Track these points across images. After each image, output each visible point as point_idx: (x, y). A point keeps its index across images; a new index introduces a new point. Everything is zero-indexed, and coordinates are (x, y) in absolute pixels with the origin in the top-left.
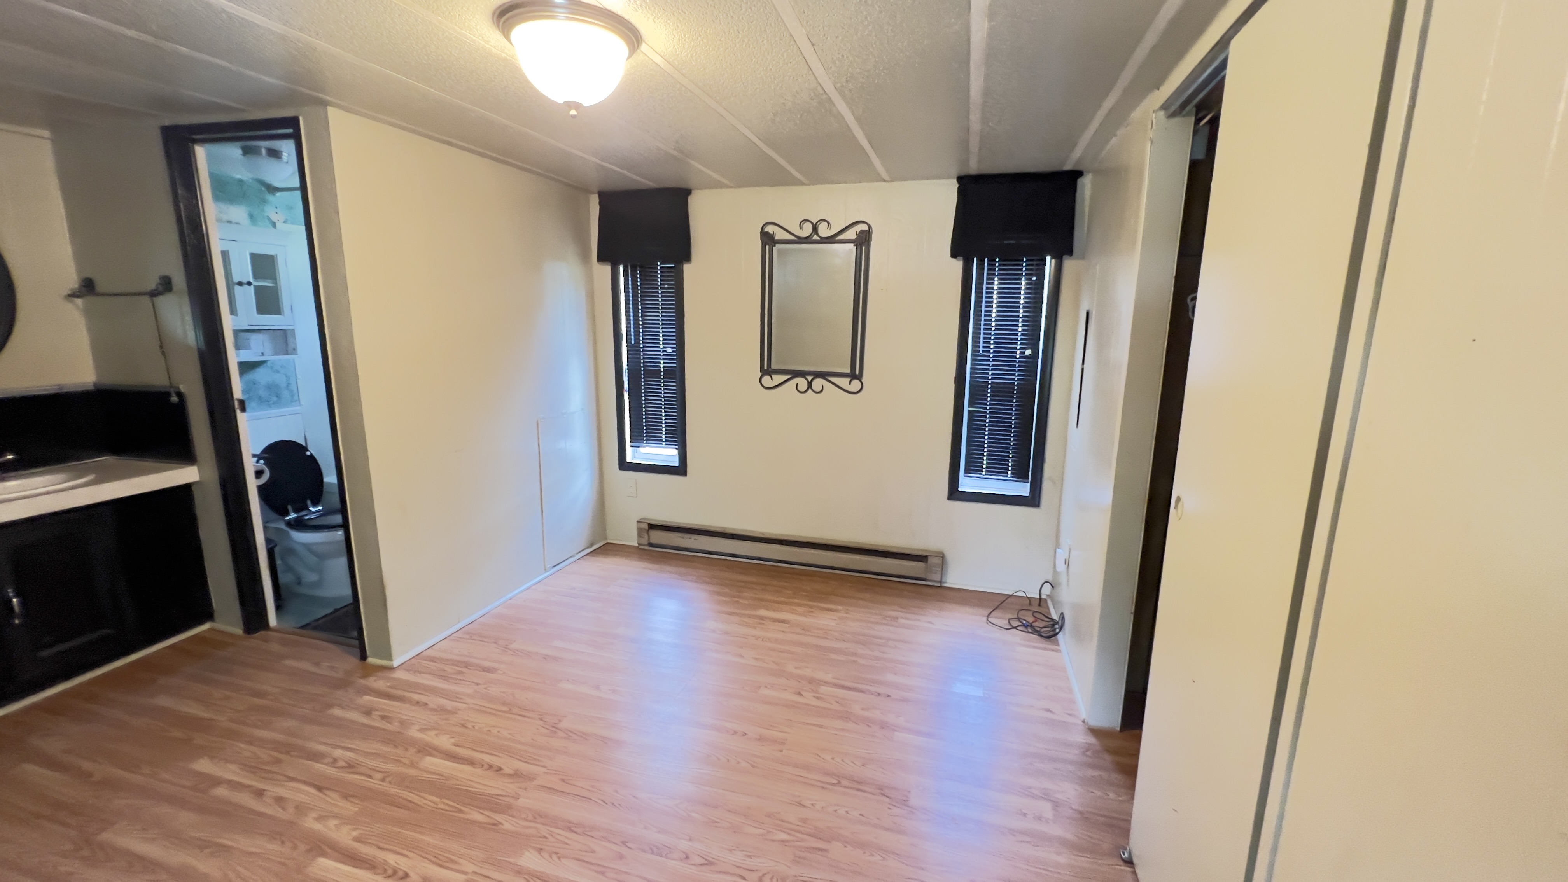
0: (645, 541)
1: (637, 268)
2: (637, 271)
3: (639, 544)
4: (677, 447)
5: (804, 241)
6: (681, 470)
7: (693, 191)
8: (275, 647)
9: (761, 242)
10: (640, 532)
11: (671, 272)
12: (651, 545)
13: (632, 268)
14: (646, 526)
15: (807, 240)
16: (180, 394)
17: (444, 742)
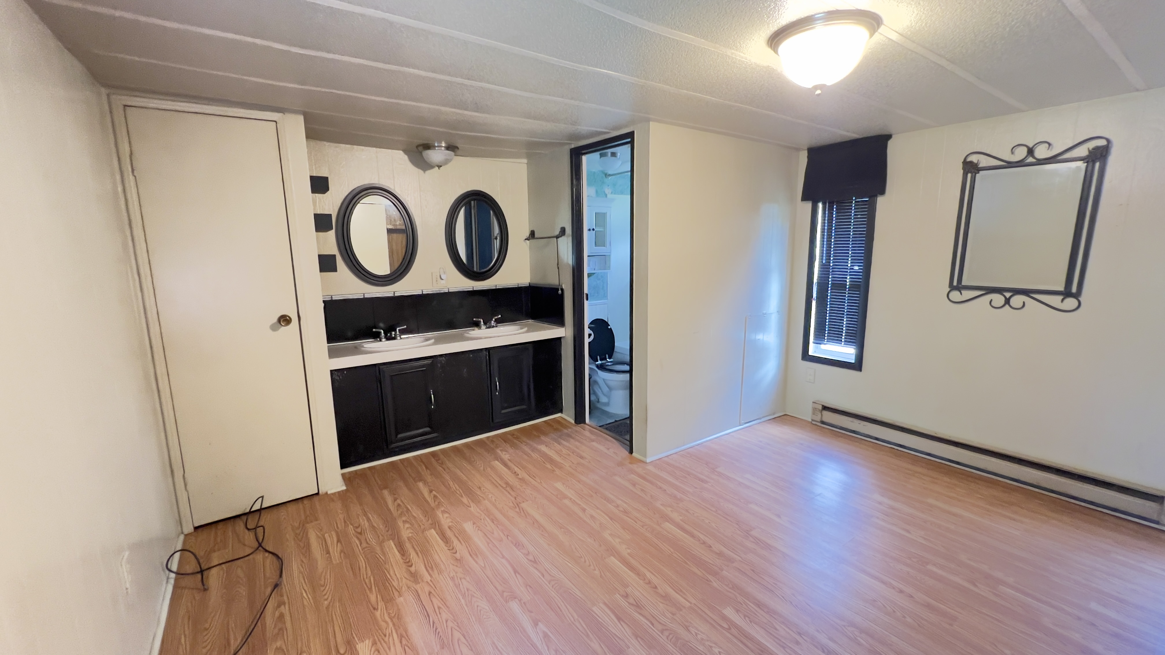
0: (818, 418)
1: (834, 203)
2: (833, 206)
3: (812, 420)
4: (855, 347)
5: (1016, 165)
6: (857, 366)
7: (893, 136)
8: (587, 433)
9: (962, 171)
10: (814, 409)
11: (865, 205)
12: (823, 422)
13: (830, 205)
14: (820, 407)
15: (1020, 164)
16: (562, 290)
17: (675, 516)
